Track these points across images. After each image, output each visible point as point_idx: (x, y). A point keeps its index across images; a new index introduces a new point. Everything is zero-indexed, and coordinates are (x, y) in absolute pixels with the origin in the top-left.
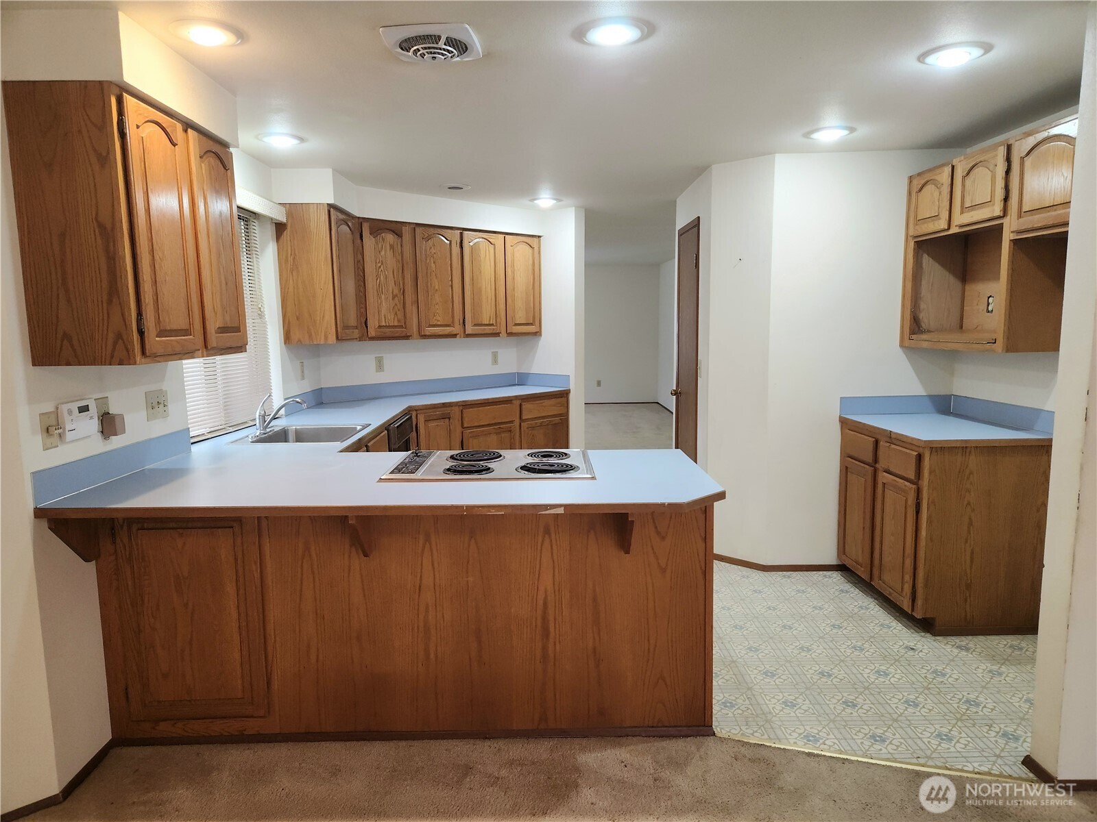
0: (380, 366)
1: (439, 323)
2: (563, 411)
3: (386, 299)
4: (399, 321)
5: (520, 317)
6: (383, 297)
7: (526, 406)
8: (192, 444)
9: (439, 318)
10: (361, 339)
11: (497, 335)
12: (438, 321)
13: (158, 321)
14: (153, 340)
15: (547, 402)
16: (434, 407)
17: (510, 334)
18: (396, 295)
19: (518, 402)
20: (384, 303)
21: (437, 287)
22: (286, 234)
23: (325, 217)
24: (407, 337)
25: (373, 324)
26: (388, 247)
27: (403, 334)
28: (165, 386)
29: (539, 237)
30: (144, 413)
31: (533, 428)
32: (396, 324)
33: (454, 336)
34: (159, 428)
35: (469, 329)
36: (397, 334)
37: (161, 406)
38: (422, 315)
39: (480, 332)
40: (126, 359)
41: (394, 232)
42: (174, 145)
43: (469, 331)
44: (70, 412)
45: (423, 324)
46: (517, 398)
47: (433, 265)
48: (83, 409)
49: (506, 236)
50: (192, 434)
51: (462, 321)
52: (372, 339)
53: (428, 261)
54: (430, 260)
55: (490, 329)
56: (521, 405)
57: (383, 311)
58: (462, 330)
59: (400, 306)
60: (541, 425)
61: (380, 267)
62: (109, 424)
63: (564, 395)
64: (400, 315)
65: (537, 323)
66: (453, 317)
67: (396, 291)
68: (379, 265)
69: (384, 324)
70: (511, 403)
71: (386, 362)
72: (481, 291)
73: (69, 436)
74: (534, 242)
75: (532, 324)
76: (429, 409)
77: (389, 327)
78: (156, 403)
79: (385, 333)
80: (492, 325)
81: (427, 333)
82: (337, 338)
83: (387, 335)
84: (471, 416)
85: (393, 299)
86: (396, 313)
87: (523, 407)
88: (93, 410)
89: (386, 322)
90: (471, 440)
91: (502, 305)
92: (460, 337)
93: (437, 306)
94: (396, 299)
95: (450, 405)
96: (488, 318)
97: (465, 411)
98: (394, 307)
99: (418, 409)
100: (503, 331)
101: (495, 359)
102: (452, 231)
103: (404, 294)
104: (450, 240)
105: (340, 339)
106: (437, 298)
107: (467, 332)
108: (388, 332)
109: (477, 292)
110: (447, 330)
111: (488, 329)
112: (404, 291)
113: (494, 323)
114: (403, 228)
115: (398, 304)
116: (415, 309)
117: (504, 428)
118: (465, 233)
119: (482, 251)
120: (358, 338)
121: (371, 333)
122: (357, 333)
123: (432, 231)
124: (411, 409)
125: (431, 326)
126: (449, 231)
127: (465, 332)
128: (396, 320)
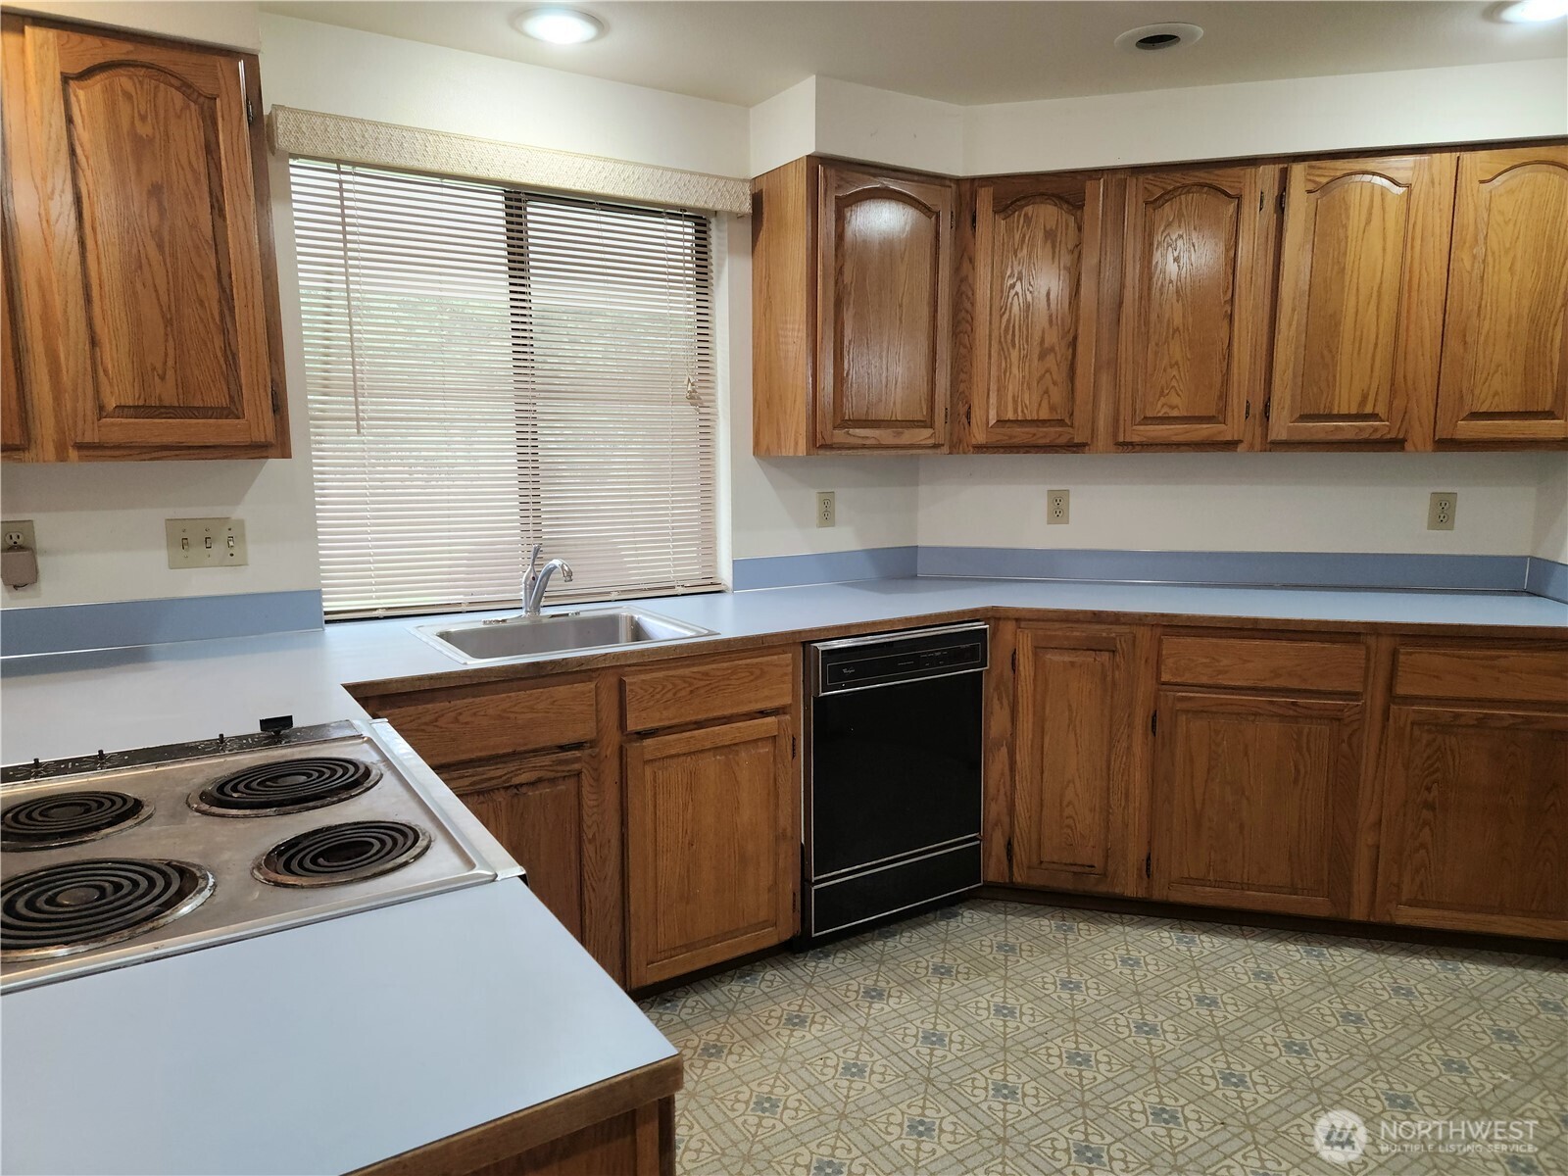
0: (1058, 509)
1: (1175, 413)
3: (1023, 359)
4: (1052, 408)
5: (1498, 390)
6: (1014, 354)
7: (1410, 658)
8: (327, 622)
9: (1175, 400)
11: (1396, 444)
12: (1172, 407)
16: (1069, 618)
17: (1447, 444)
18: (1052, 349)
19: (1386, 644)
20: (1015, 370)
21: (1178, 324)
24: (1076, 448)
25: (987, 411)
26: (1040, 235)
27: (1063, 440)
31: (1446, 726)
32: (1044, 415)
33: (1230, 445)
35: (1281, 428)
36: (1046, 439)
38: (1126, 388)
39: (1321, 436)
41: (1060, 198)
45: (1125, 413)
46: (1375, 629)
47: (1172, 267)
49: (1466, 156)
50: (328, 606)
51: (1257, 408)
52: (980, 448)
55: (1361, 429)
56: (1396, 652)
57: (1012, 388)
58: (1258, 431)
59: (1060, 374)
60: (1482, 724)
61: (1013, 286)
64: (1057, 395)
66: (1225, 395)
67: (1051, 340)
68: (1011, 282)
69: (1010, 416)
71: (1075, 504)
72: (1337, 324)
75: (1546, 413)
76: (1053, 620)
77: (1024, 422)
79: (1011, 437)
80: (1374, 416)
81: (1136, 439)
82: (814, 444)
83: (1020, 440)
84: (1187, 659)
85: (1042, 357)
86: (1046, 392)
89: (1015, 411)
90: (1183, 718)
91: (1421, 364)
92: (1251, 447)
93: (1175, 372)
94: (1051, 358)
95: (1116, 618)
96: (1357, 398)
97: (1171, 645)
98: (1041, 378)
99: (1021, 618)
100: (1420, 433)
101: (1443, 513)
102: (1250, 171)
103: (1073, 344)
104: (1239, 198)
105: (824, 447)
106: (1177, 350)
107: (1273, 436)
108: (1021, 434)
109: (1323, 327)
110: (1204, 431)
111: (1348, 429)
112: (1075, 338)
113: (1381, 410)
114: (1088, 184)
115: (1054, 368)
116: (1105, 379)
117: (1307, 707)
118: (1298, 171)
119: (1354, 213)
120: (936, 446)
121: (979, 436)
122: (923, 435)
123: (1178, 178)
124: (994, 616)
125: (1147, 420)
126: (1236, 171)
127: (1265, 435)
128: (1045, 404)
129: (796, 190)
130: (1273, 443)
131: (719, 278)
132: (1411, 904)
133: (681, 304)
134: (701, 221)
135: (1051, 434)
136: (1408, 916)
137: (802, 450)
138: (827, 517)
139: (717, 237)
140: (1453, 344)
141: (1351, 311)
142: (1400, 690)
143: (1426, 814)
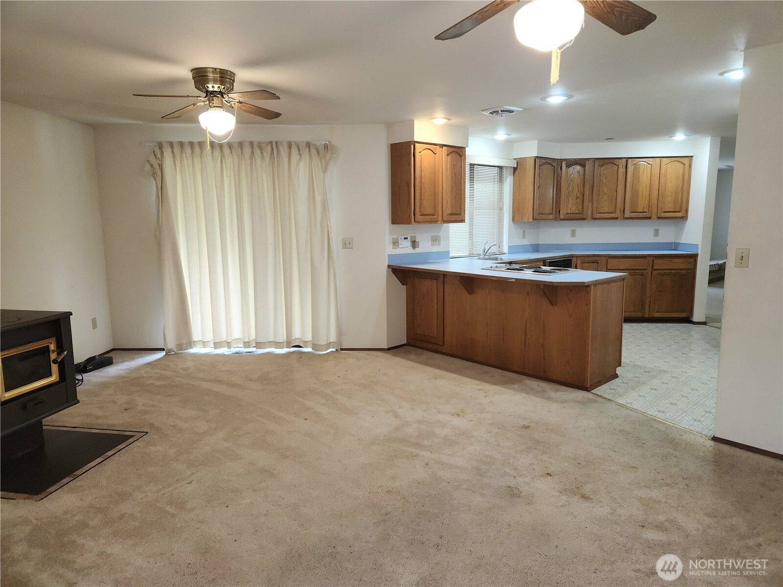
0: (573, 234)
1: (605, 211)
2: (691, 267)
3: (572, 199)
4: (579, 210)
5: (669, 206)
6: (570, 198)
7: (657, 261)
8: (450, 258)
9: (605, 209)
10: (556, 219)
11: (650, 218)
13: (420, 211)
14: (418, 217)
15: (676, 260)
16: (588, 256)
17: (659, 218)
18: (579, 197)
20: (570, 202)
21: (606, 192)
22: (517, 172)
23: (533, 163)
24: (584, 219)
25: (563, 212)
26: (576, 172)
27: (581, 218)
28: (440, 234)
29: (692, 156)
30: (430, 243)
31: (663, 275)
32: (577, 212)
33: (617, 218)
34: (435, 249)
35: (627, 214)
36: (578, 217)
37: (437, 241)
38: (595, 206)
39: (636, 216)
40: (408, 222)
41: (581, 164)
42: (435, 154)
43: (626, 216)
44: (401, 239)
45: (594, 211)
46: (650, 256)
47: (604, 180)
48: (406, 238)
49: (662, 159)
51: (622, 210)
52: (561, 219)
53: (601, 177)
54: (603, 177)
55: (644, 215)
56: (653, 260)
57: (569, 206)
58: (622, 215)
59: (580, 202)
60: (669, 274)
62: (414, 244)
63: (694, 257)
64: (580, 207)
65: (684, 210)
66: (616, 207)
67: (579, 195)
68: (570, 182)
69: (569, 212)
70: (646, 259)
71: (577, 233)
73: (400, 246)
74: (686, 161)
75: (679, 212)
76: (584, 257)
77: (572, 214)
78: (435, 240)
81: (597, 217)
82: (533, 218)
83: (570, 218)
85: (576, 199)
86: (577, 207)
87: (655, 261)
88: (409, 238)
89: (571, 211)
91: (654, 201)
92: (621, 219)
93: (605, 202)
94: (578, 199)
95: (599, 256)
96: (642, 208)
97: (610, 260)
98: (576, 204)
99: (577, 257)
100: (654, 216)
101: (656, 233)
102: (621, 160)
103: (583, 196)
104: (618, 165)
105: (536, 219)
106: (606, 198)
107: (625, 216)
108: (571, 216)
109: (635, 193)
110: (611, 215)
111: (641, 215)
112: (584, 194)
113: (647, 211)
114: (587, 162)
115: (579, 201)
116: (590, 204)
117: (637, 272)
118: (630, 160)
119: (641, 169)
120: (552, 219)
121: (562, 217)
122: (551, 217)
123: (606, 161)
124: (572, 256)
125: (599, 213)
126: (618, 160)
127: (624, 216)
128: (577, 210)
129: (530, 165)
130: (626, 218)
131: (506, 180)
132: (657, 312)
133: (496, 186)
134: (500, 168)
135: (579, 216)
136: (657, 315)
137: (531, 219)
138: (524, 237)
139: (504, 171)
140: (660, 197)
141: (641, 190)
142: (654, 268)
143: (659, 293)
